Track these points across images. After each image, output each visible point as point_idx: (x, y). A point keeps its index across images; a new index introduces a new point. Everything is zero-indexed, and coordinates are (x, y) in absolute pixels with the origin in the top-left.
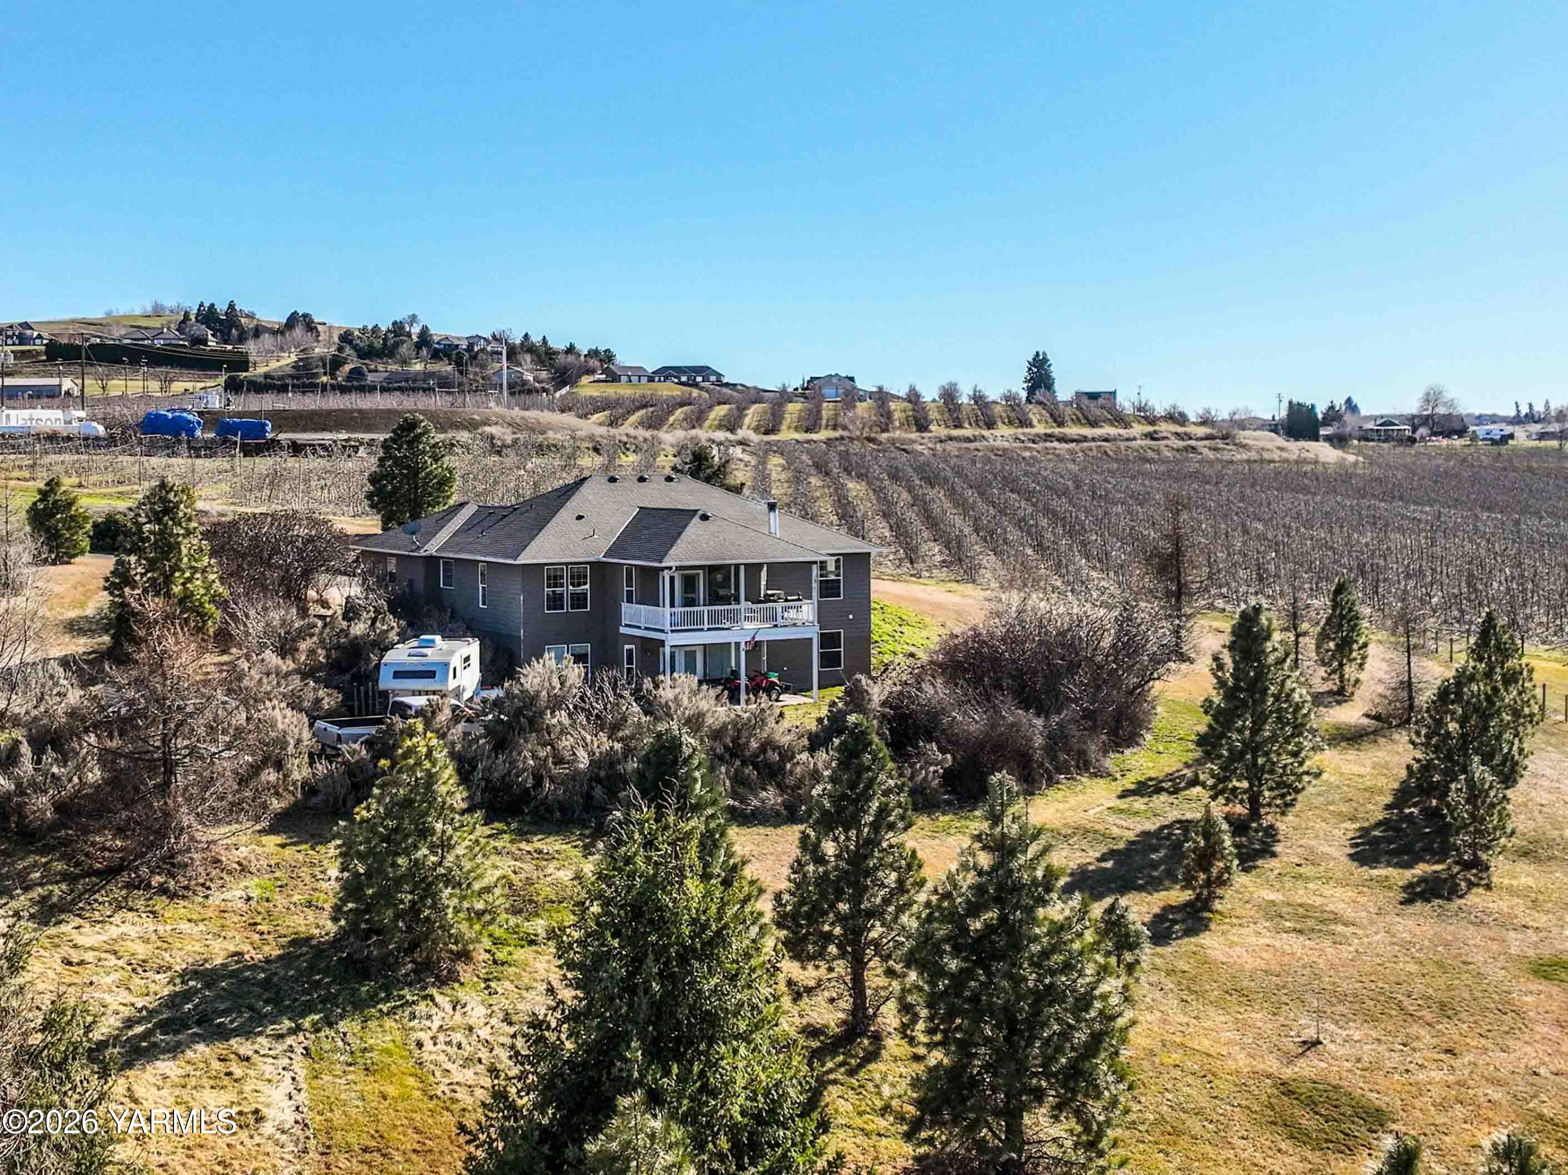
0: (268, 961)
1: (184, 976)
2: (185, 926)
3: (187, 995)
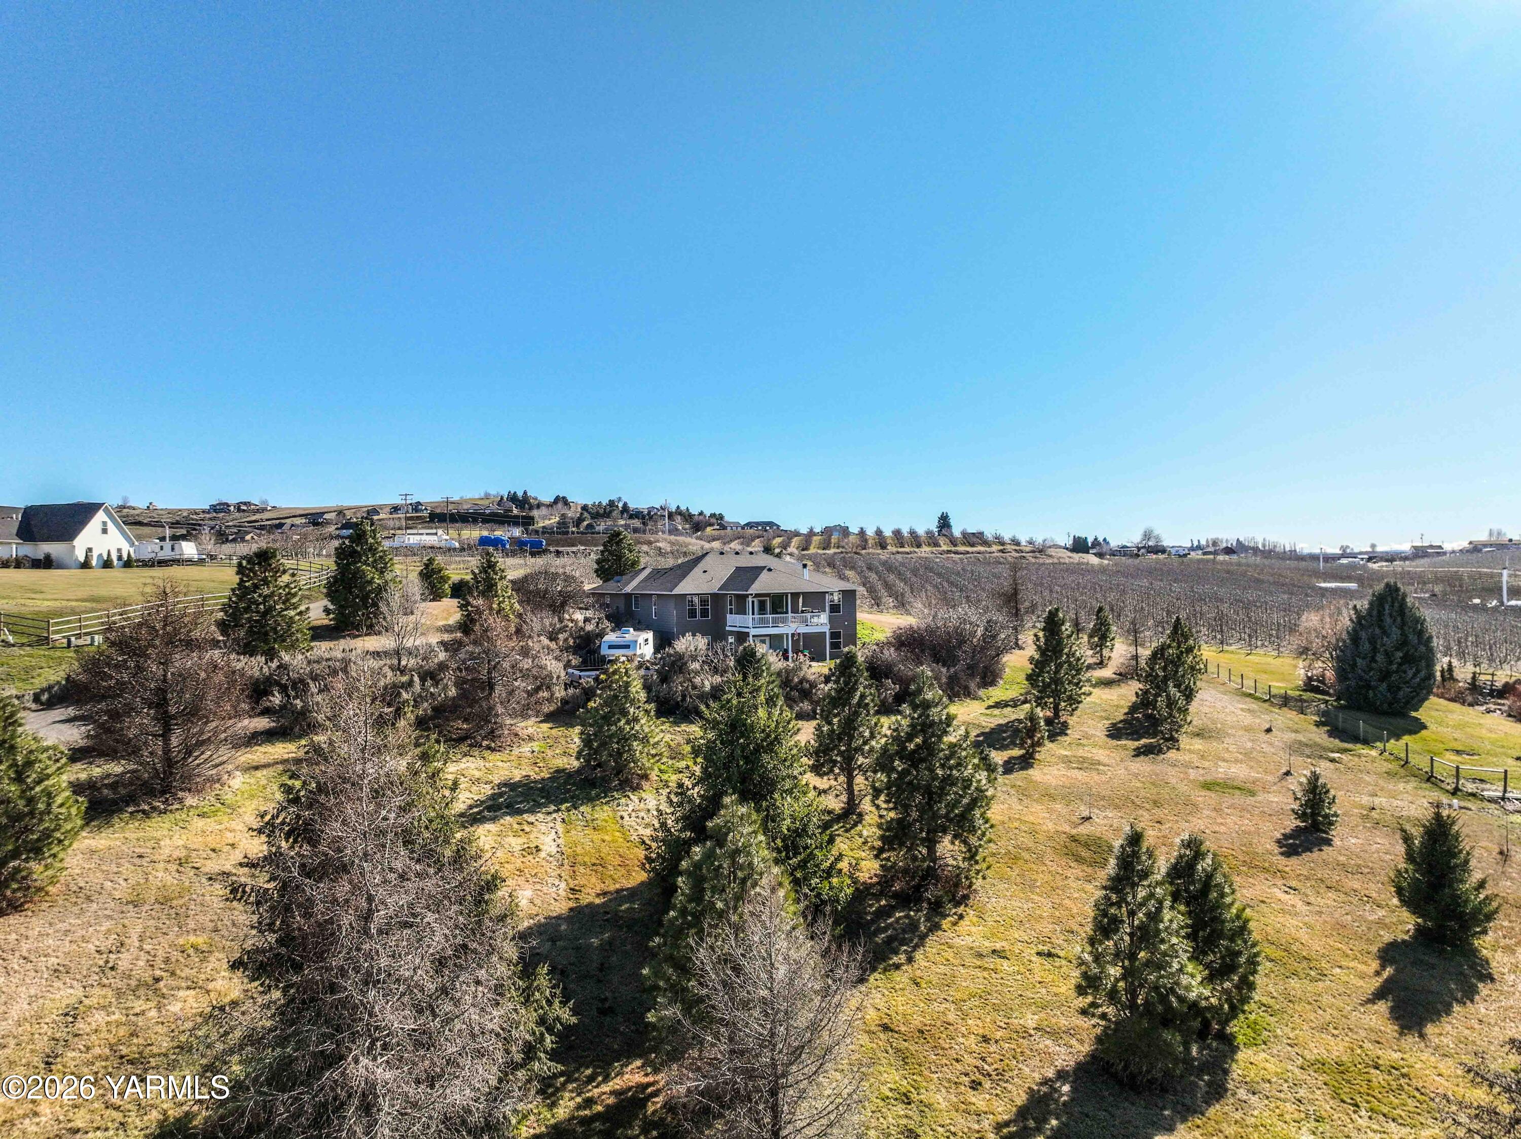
0: (543, 779)
1: (499, 786)
2: (500, 764)
3: (501, 795)
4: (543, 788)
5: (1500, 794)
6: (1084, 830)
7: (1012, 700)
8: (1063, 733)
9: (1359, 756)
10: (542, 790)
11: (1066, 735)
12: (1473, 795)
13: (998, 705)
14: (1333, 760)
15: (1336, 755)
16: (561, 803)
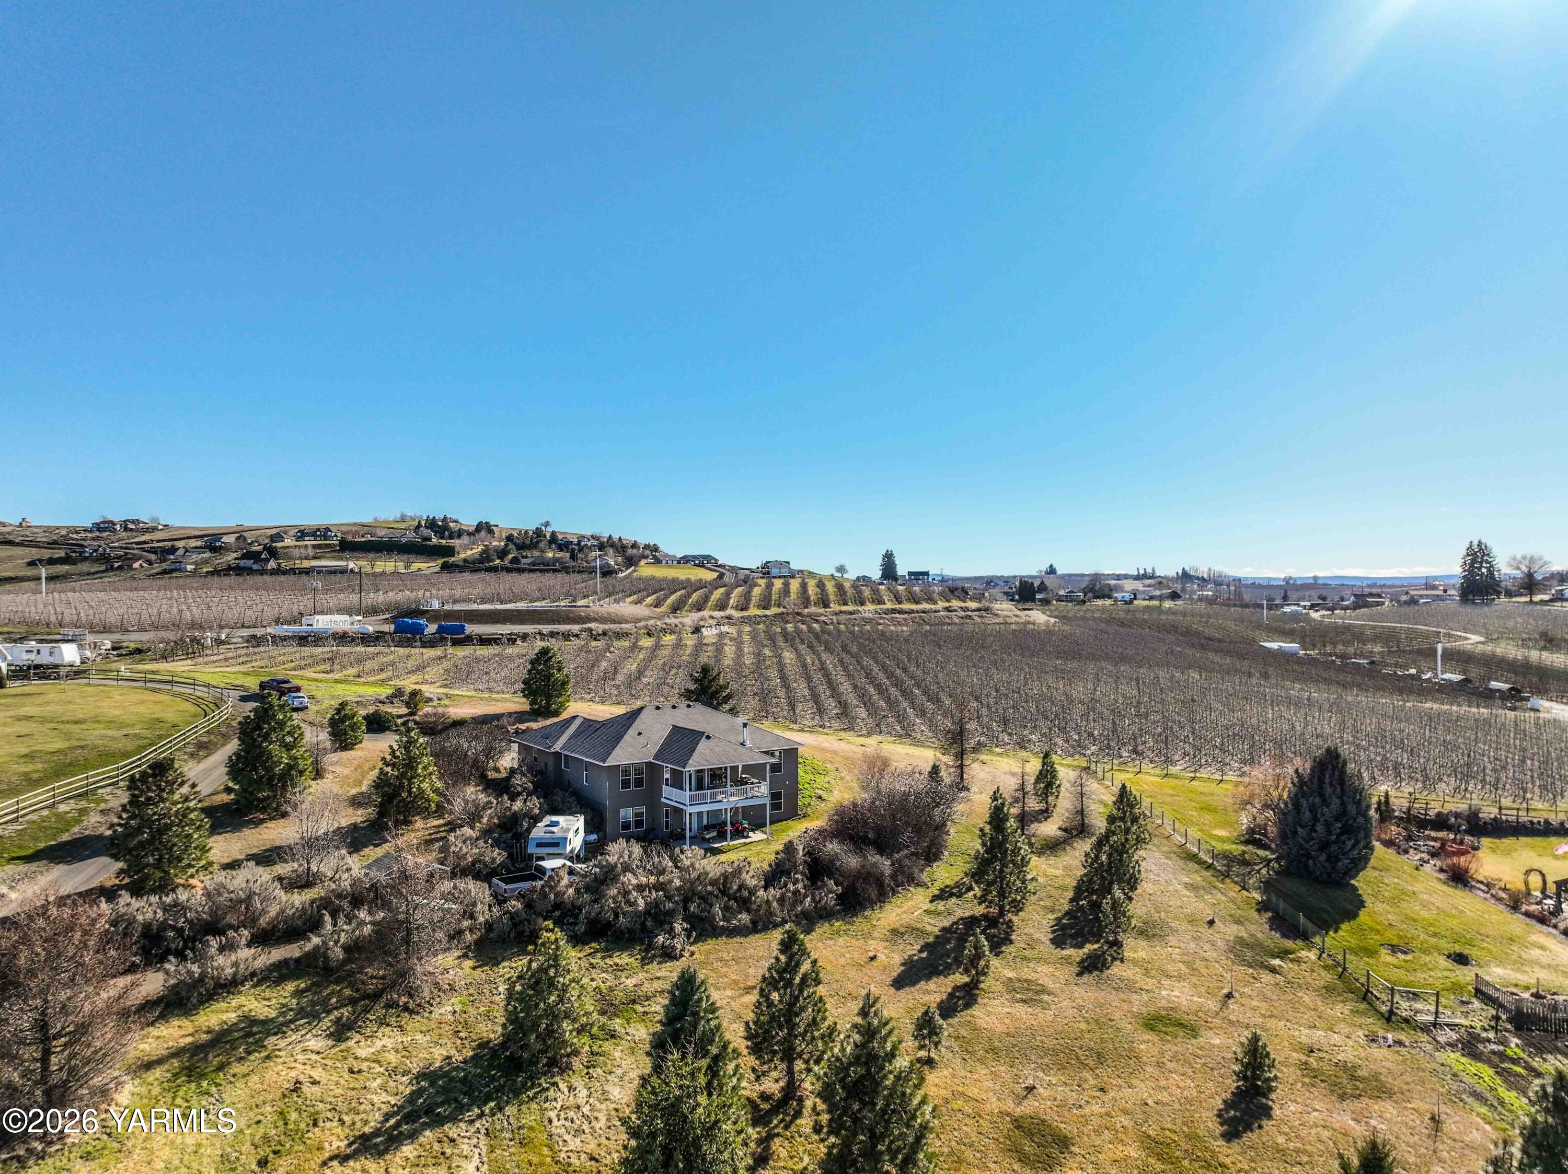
0: (465, 1061)
1: (418, 1077)
3: (420, 1093)
4: (465, 1077)
5: (1431, 1018)
6: (1028, 1107)
7: (958, 885)
8: (1008, 941)
9: (1298, 961)
10: (464, 1081)
11: (1011, 942)
12: (1406, 1021)
13: (944, 894)
14: (1273, 970)
15: (1276, 962)
16: (485, 1103)
